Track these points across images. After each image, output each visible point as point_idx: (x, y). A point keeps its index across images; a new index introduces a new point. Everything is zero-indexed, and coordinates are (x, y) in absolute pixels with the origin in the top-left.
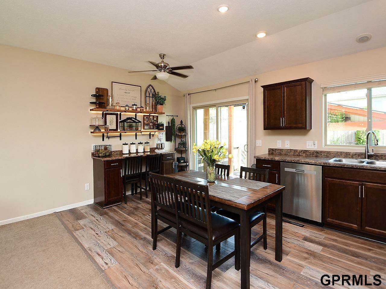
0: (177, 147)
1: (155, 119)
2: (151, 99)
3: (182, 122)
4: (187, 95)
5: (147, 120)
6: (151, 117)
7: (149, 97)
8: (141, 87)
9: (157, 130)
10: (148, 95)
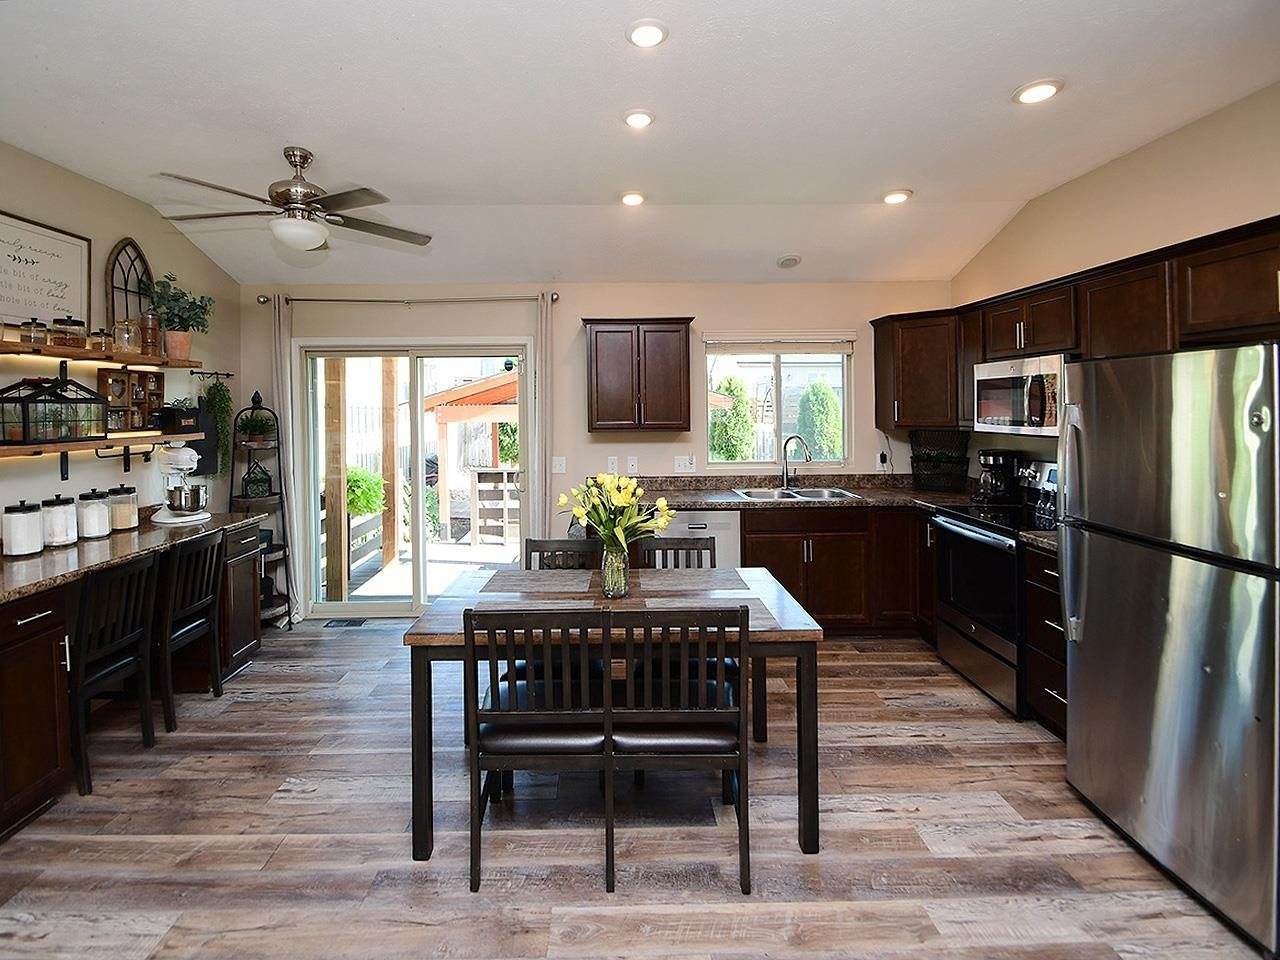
0: (237, 492)
1: (152, 386)
2: (133, 299)
3: (257, 400)
4: (282, 301)
5: (117, 388)
6: (134, 379)
7: (126, 290)
8: (89, 241)
9: (159, 433)
10: (118, 281)
